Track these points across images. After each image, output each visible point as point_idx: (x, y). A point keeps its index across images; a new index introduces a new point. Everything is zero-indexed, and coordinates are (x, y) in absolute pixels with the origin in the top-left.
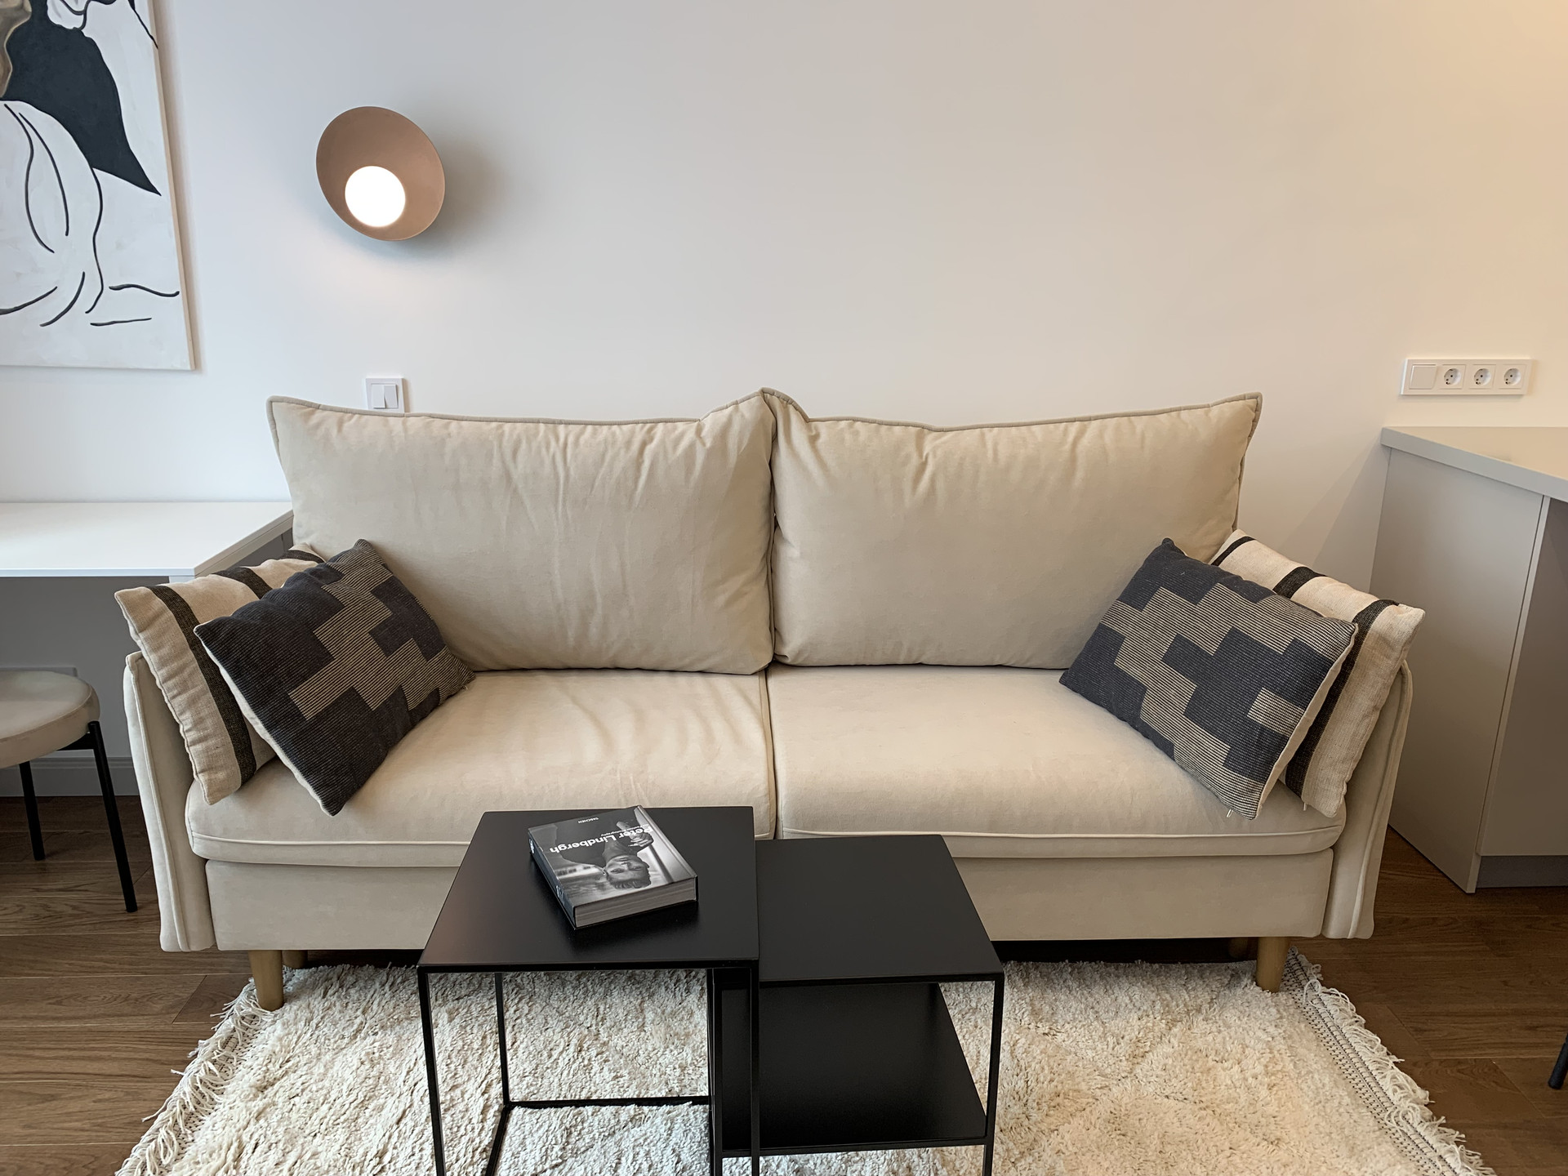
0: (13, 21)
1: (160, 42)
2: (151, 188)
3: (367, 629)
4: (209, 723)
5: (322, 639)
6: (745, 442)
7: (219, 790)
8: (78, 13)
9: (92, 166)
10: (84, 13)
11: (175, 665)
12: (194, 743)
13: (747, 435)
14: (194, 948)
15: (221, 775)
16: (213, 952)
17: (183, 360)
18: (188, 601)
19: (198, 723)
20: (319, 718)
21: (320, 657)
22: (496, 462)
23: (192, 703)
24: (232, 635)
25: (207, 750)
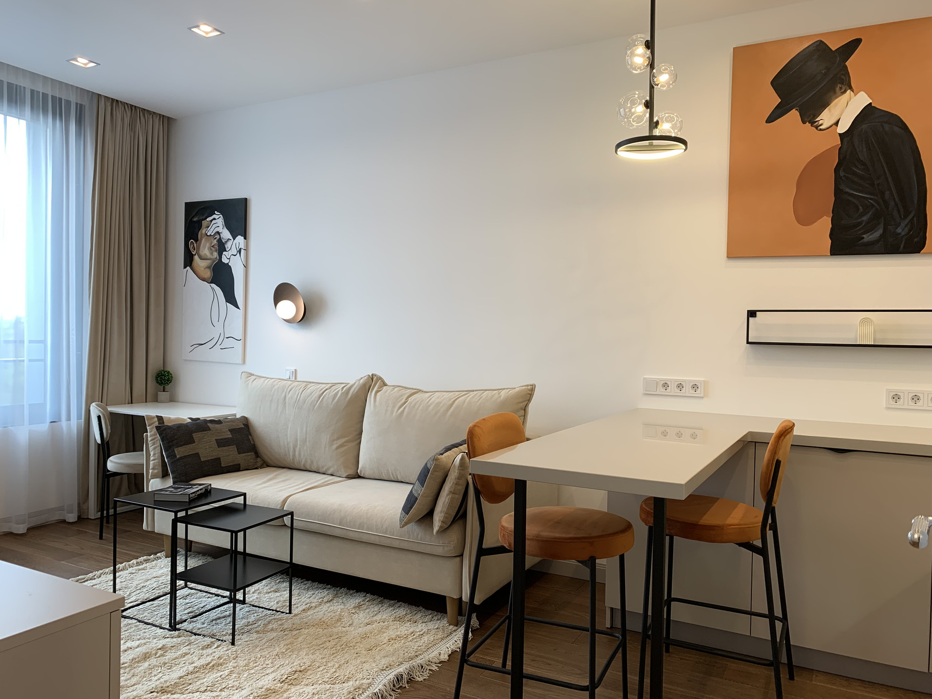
0: (214, 262)
1: (246, 266)
2: (238, 308)
3: (215, 438)
4: (157, 455)
5: (194, 437)
6: (356, 391)
7: (154, 475)
8: (228, 259)
9: (226, 302)
10: (230, 259)
11: (153, 437)
12: (152, 460)
13: (357, 388)
14: (149, 530)
15: (156, 471)
16: (153, 532)
17: (240, 361)
18: (165, 421)
19: (154, 454)
20: (181, 458)
21: (191, 441)
22: (284, 393)
23: (155, 448)
24: (165, 430)
25: (154, 463)
